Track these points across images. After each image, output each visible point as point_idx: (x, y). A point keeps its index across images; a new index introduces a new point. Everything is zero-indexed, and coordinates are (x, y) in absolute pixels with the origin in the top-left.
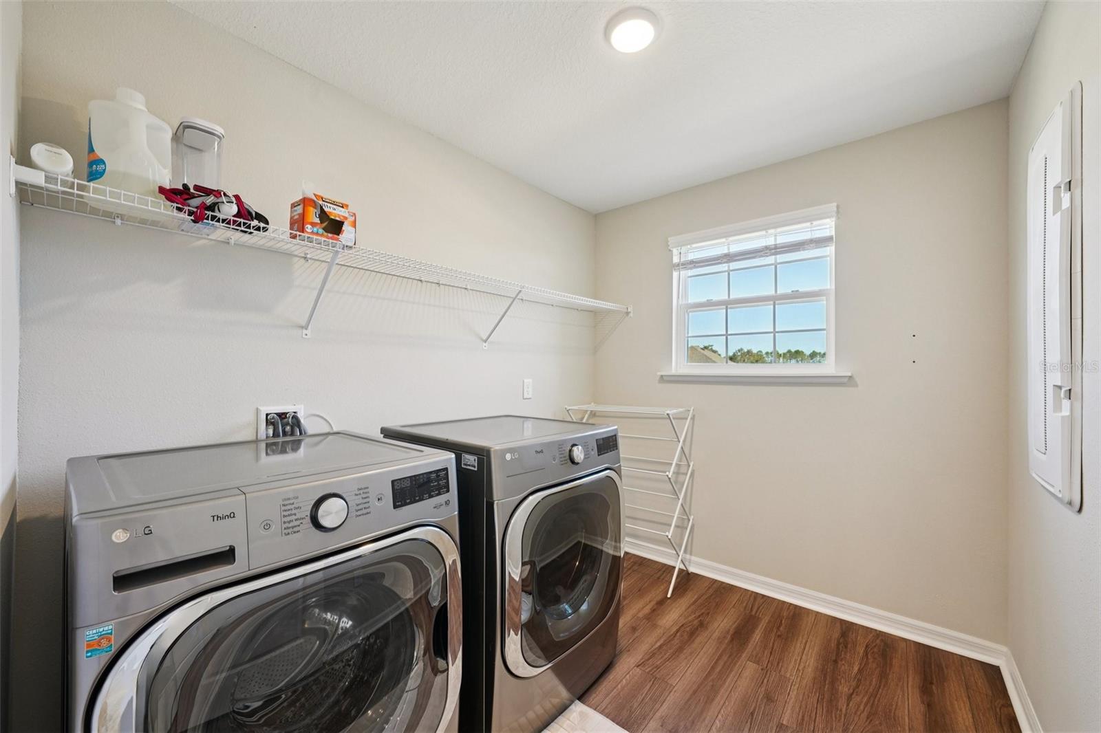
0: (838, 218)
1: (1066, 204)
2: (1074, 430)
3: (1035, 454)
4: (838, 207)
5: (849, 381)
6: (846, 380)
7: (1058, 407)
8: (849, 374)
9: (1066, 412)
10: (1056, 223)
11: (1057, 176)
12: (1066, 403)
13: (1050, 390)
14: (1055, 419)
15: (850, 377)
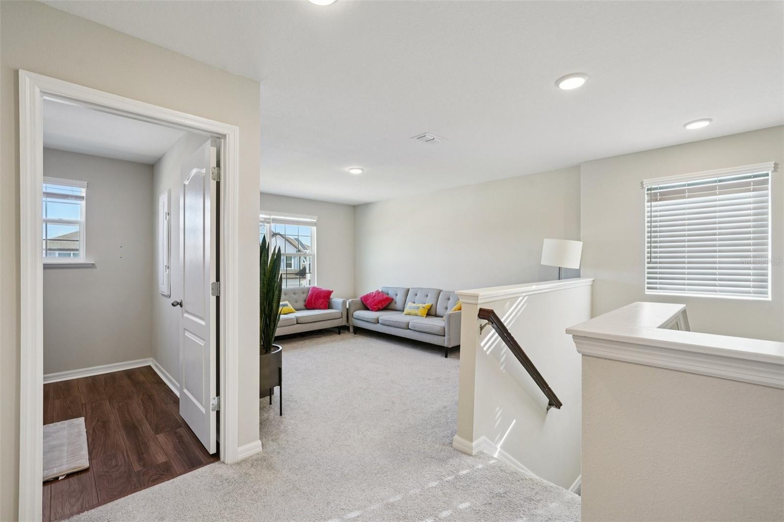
0: (87, 189)
1: (168, 219)
2: (169, 275)
3: (161, 285)
4: (88, 184)
5: (92, 266)
6: (91, 265)
7: (166, 272)
8: (93, 262)
9: (167, 272)
10: (166, 222)
11: (166, 210)
12: (167, 270)
13: (164, 267)
14: (166, 274)
15: (93, 264)
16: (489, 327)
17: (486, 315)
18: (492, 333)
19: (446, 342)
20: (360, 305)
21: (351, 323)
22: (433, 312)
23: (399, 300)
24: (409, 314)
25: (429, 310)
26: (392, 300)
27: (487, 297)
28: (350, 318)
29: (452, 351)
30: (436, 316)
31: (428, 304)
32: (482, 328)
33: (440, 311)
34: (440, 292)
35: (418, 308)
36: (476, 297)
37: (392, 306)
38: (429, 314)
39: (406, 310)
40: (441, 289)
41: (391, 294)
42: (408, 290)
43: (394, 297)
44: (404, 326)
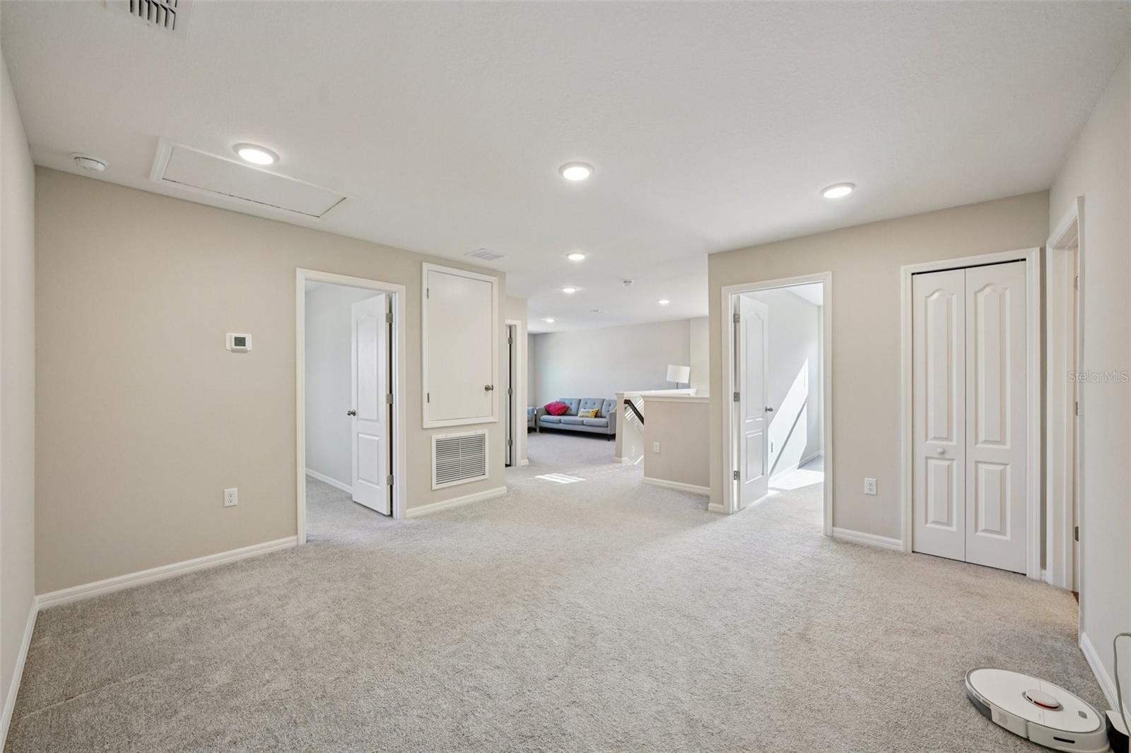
16: (629, 407)
17: (628, 402)
18: (630, 411)
19: (608, 431)
20: (545, 412)
21: (538, 424)
22: (599, 414)
23: (573, 407)
24: (582, 417)
25: (597, 413)
26: (568, 408)
27: (627, 395)
28: (538, 421)
29: (611, 437)
30: (601, 417)
31: (596, 409)
32: (626, 408)
33: (604, 413)
34: (604, 400)
35: (589, 412)
36: (623, 394)
37: (569, 412)
38: (596, 416)
39: (579, 415)
40: (604, 398)
41: (568, 403)
42: (580, 400)
43: (569, 406)
44: (581, 423)
